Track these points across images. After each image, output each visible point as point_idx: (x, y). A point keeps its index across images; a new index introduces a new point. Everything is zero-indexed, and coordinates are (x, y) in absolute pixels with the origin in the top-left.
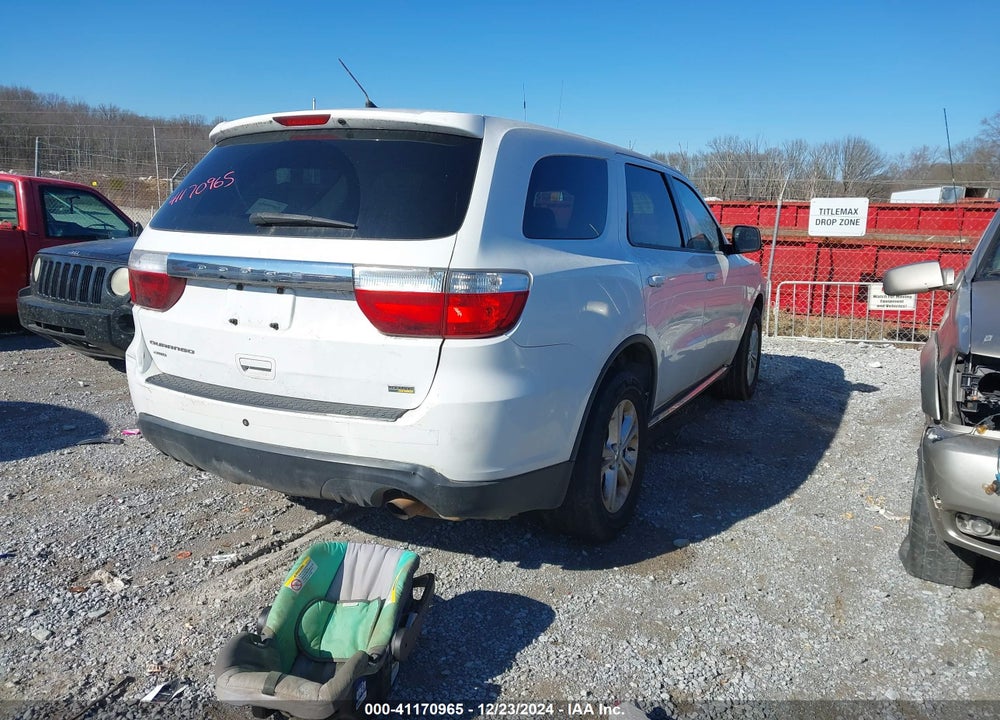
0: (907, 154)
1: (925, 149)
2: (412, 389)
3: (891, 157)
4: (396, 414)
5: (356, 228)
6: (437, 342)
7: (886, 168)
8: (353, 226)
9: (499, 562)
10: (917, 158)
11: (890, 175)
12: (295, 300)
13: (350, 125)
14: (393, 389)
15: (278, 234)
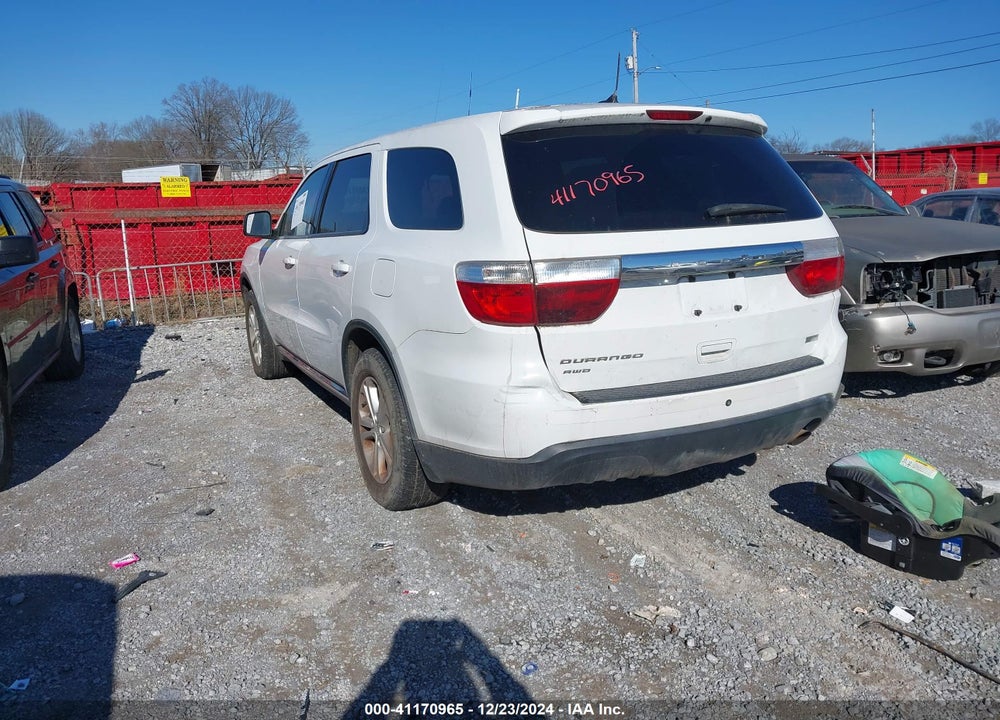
0: (86, 130)
1: (103, 126)
3: (70, 133)
7: (66, 145)
10: (97, 135)
11: (72, 152)
15: (735, 223)
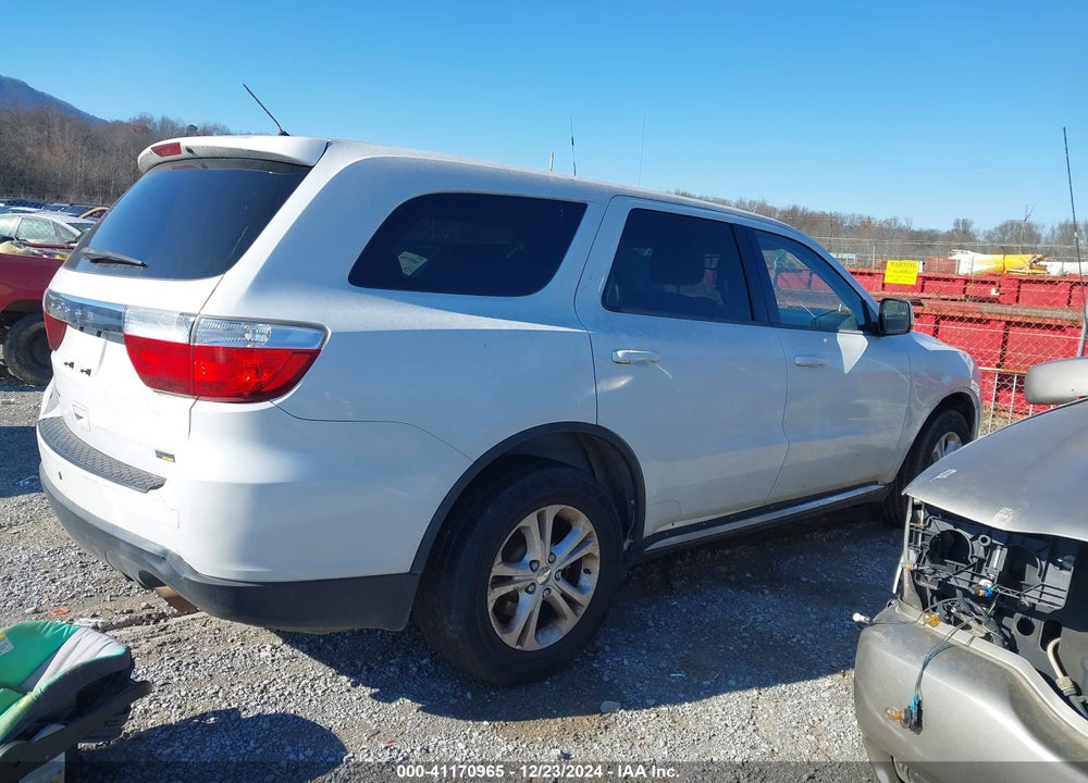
2: (172, 456)
4: (152, 484)
5: (143, 265)
6: (189, 401)
8: (140, 262)
9: (355, 685)
12: (106, 343)
13: (199, 153)
14: (160, 455)
